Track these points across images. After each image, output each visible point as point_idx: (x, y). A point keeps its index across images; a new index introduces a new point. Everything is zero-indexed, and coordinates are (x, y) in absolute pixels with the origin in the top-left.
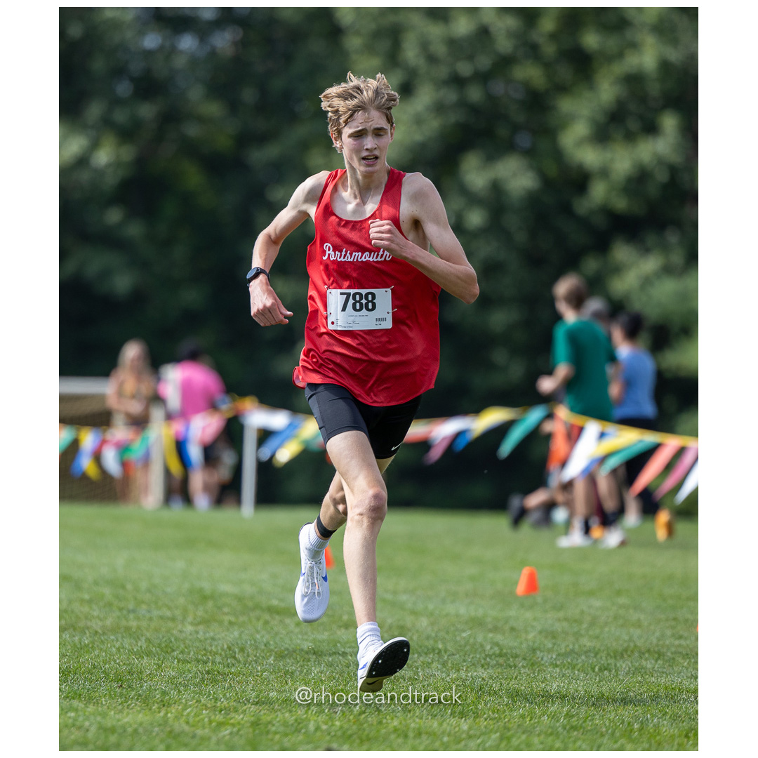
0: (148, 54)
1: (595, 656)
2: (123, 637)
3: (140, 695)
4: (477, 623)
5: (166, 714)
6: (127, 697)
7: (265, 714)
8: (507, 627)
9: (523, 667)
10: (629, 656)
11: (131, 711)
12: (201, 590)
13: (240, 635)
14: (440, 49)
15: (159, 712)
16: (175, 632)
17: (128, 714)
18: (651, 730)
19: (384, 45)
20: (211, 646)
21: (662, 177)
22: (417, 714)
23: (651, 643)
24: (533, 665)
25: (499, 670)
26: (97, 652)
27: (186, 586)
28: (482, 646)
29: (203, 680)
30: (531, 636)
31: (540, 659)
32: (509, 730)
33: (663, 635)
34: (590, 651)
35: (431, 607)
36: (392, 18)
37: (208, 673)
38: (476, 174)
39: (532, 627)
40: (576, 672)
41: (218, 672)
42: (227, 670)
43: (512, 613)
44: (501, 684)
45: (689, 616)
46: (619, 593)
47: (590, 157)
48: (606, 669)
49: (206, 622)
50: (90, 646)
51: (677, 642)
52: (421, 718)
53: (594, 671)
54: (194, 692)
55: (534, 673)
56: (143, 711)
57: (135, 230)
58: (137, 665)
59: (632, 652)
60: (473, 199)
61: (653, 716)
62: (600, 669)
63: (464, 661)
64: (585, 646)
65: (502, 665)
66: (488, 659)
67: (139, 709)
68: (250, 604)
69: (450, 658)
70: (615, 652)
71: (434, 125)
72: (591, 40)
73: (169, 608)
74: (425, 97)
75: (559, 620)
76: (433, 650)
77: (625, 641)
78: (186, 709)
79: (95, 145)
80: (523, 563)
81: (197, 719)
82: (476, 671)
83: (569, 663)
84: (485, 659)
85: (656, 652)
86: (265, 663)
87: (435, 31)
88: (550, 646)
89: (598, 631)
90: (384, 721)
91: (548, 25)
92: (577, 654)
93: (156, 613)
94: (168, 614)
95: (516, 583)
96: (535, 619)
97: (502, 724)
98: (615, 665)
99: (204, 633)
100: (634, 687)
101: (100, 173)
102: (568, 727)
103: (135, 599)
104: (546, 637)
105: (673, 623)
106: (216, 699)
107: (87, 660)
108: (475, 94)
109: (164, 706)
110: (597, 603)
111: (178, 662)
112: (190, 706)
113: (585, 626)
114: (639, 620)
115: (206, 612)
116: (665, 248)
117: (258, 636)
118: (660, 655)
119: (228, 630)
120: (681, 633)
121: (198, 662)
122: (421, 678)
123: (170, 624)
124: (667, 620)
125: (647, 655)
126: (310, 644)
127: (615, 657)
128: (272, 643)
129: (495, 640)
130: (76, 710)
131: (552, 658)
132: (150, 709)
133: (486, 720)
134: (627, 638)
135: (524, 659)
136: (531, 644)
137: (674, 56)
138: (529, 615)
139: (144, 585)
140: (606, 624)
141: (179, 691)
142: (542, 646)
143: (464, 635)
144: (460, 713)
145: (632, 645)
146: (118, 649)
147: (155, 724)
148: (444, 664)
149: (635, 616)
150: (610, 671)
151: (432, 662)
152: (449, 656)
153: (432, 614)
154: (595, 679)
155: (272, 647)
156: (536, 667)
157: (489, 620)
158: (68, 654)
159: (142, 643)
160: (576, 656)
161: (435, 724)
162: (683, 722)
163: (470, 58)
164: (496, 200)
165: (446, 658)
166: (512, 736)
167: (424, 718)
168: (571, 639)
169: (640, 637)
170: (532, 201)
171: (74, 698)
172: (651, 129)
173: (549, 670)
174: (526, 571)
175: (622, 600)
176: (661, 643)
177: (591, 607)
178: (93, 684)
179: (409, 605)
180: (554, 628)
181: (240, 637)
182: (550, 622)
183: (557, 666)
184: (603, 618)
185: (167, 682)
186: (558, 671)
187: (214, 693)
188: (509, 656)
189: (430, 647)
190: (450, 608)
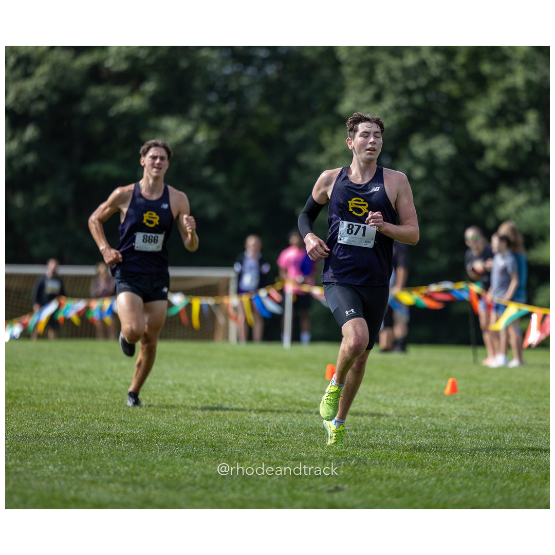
0: (227, 77)
3: (226, 455)
4: (422, 412)
6: (218, 456)
8: (439, 414)
9: (449, 437)
10: (511, 431)
12: (260, 393)
13: (284, 419)
14: (398, 74)
16: (245, 417)
18: (525, 475)
19: (366, 71)
20: (267, 426)
21: (528, 148)
22: (388, 466)
23: (524, 423)
24: (455, 436)
25: (435, 439)
26: (200, 430)
27: (252, 390)
28: (425, 425)
29: (262, 446)
30: (453, 419)
31: (459, 433)
32: (442, 475)
33: (531, 418)
34: (488, 428)
35: (395, 402)
36: (369, 56)
37: (265, 442)
38: (419, 146)
39: (454, 413)
41: (271, 441)
42: (276, 440)
43: (443, 405)
45: (545, 407)
46: (504, 393)
47: (485, 136)
48: (498, 439)
49: (264, 411)
50: (196, 426)
51: (539, 422)
52: (390, 468)
53: (491, 440)
54: (257, 453)
55: (456, 441)
57: (220, 179)
58: (224, 437)
59: (513, 428)
60: (417, 161)
61: (526, 466)
62: (494, 439)
63: (415, 434)
64: (485, 425)
65: (437, 437)
66: (429, 433)
68: (289, 401)
70: (503, 428)
72: (486, 68)
73: (242, 403)
74: (389, 102)
75: (470, 409)
76: (397, 428)
77: (509, 422)
78: (253, 464)
79: (195, 131)
80: (449, 376)
82: (422, 440)
83: (476, 435)
84: (427, 433)
85: (527, 428)
86: (298, 436)
87: (394, 63)
88: (465, 425)
89: (492, 416)
91: (461, 59)
92: (480, 429)
94: (242, 407)
95: (445, 387)
96: (456, 409)
97: (438, 472)
98: (503, 436)
99: (263, 418)
101: (199, 147)
102: (476, 474)
103: (222, 398)
104: (462, 420)
105: (536, 411)
106: (270, 458)
107: (195, 434)
108: (418, 100)
110: (493, 399)
111: (248, 435)
112: (255, 462)
113: (485, 413)
114: (517, 409)
115: (264, 406)
116: (530, 190)
117: (294, 420)
118: (529, 430)
119: (277, 416)
120: (541, 416)
121: (259, 435)
122: (390, 444)
123: (243, 413)
124: (533, 409)
125: (521, 430)
127: (503, 431)
128: (302, 424)
129: (433, 422)
130: (189, 465)
131: (466, 432)
133: (428, 469)
134: (510, 420)
135: (450, 433)
136: (453, 423)
137: (534, 77)
138: (452, 406)
139: (227, 390)
140: (498, 411)
141: (249, 453)
142: (460, 425)
143: (415, 419)
144: (413, 465)
145: (513, 424)
146: (213, 428)
148: (403, 436)
149: (514, 407)
150: (500, 440)
151: (396, 435)
152: (406, 431)
153: (395, 406)
154: (492, 445)
155: (303, 426)
156: (457, 437)
157: (429, 409)
159: (227, 425)
160: (480, 431)
161: (399, 472)
162: (543, 470)
163: (415, 78)
164: (431, 162)
165: (404, 432)
166: (444, 479)
167: (392, 468)
168: (477, 420)
169: (517, 419)
170: (452, 163)
171: (187, 457)
172: (521, 120)
173: (465, 439)
174: (450, 381)
175: (507, 397)
176: (530, 422)
177: (488, 401)
178: (198, 449)
179: (382, 401)
180: (467, 414)
181: (284, 421)
182: (465, 410)
183: (469, 437)
184: (496, 408)
185: (241, 447)
186: (470, 440)
187: (269, 454)
188: (441, 431)
189: (395, 426)
190: (406, 403)
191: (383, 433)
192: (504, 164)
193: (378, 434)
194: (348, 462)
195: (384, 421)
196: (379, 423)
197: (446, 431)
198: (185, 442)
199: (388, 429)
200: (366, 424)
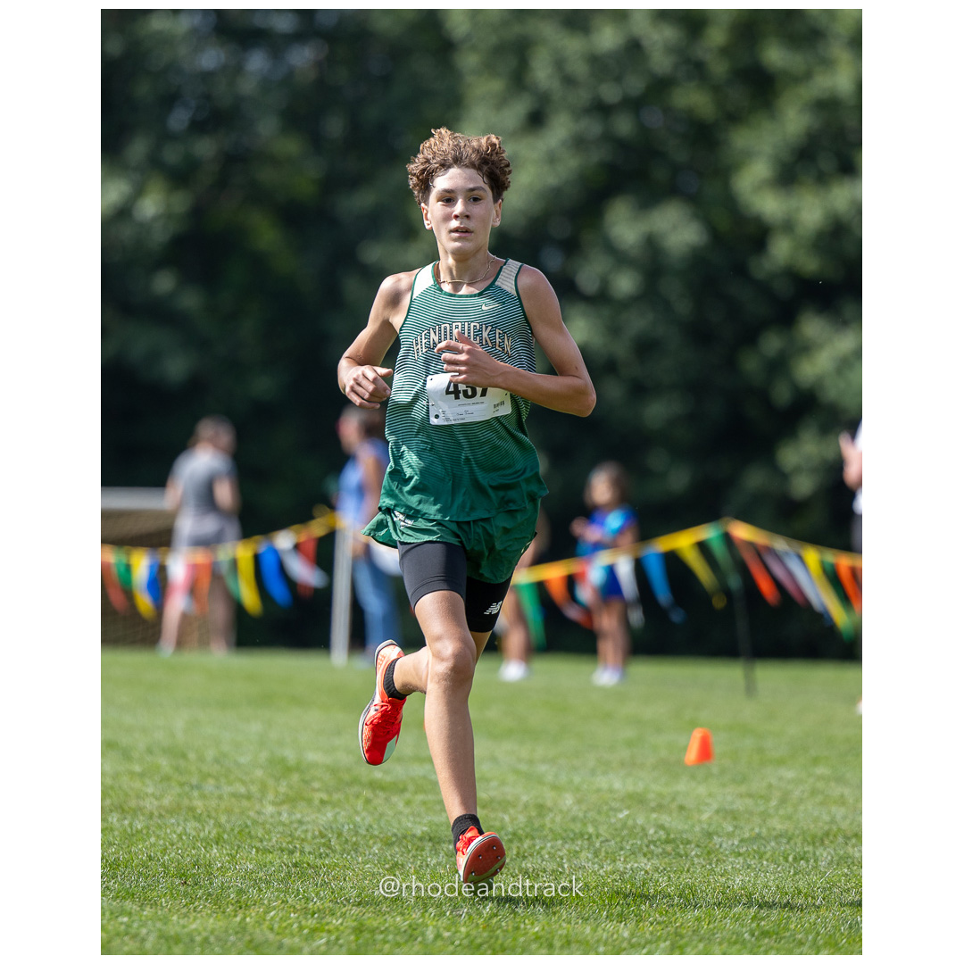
1: (788, 843)
2: (186, 820)
3: (210, 895)
4: (637, 800)
5: (245, 918)
6: (194, 897)
7: (369, 918)
8: (674, 806)
9: (697, 856)
10: (832, 842)
11: (199, 915)
12: (283, 760)
13: (335, 816)
14: (579, 68)
15: (235, 916)
16: (252, 814)
17: (195, 919)
19: (509, 62)
20: (298, 831)
22: (563, 917)
24: (709, 853)
25: (666, 860)
26: (153, 840)
27: (264, 755)
28: (643, 829)
29: (289, 874)
31: (718, 846)
32: (682, 937)
34: (781, 836)
35: (577, 779)
36: (517, 29)
37: (295, 865)
38: (625, 226)
39: (707, 804)
40: (765, 863)
41: (309, 864)
42: (319, 862)
43: (681, 787)
44: (670, 878)
46: (816, 761)
47: (769, 205)
48: (802, 859)
49: (291, 800)
50: (145, 832)
52: (569, 923)
53: (787, 861)
54: (277, 890)
55: (710, 864)
56: (215, 915)
57: (191, 301)
58: (205, 856)
59: (835, 836)
60: (622, 259)
62: (795, 859)
63: (622, 849)
64: (774, 829)
65: (669, 854)
66: (652, 847)
67: (209, 912)
69: (603, 845)
70: (814, 837)
71: (571, 164)
72: (775, 55)
73: (244, 783)
74: (560, 129)
75: (741, 796)
76: (582, 835)
77: (826, 823)
78: (270, 912)
79: (139, 192)
80: (693, 724)
81: (284, 924)
82: (636, 862)
83: (754, 851)
84: (648, 846)
86: (367, 853)
87: (573, 46)
88: (730, 829)
89: (790, 810)
90: (522, 926)
91: (717, 37)
92: (763, 838)
93: (227, 789)
94: (242, 790)
95: (685, 749)
96: (710, 795)
97: (673, 930)
98: (814, 854)
99: (290, 814)
100: (840, 881)
101: (145, 227)
102: (757, 933)
103: (200, 771)
104: (725, 818)
106: (307, 900)
107: (141, 850)
108: (624, 126)
109: (241, 908)
110: (789, 774)
111: (257, 852)
112: (274, 908)
115: (291, 788)
117: (358, 819)
119: (319, 811)
121: (282, 851)
122: (567, 872)
123: (245, 803)
126: (425, 829)
127: (814, 843)
128: (375, 826)
129: (660, 822)
130: (130, 914)
131: (733, 844)
132: (224, 913)
133: (652, 924)
134: (828, 819)
135: (698, 846)
136: (705, 826)
138: (702, 790)
139: (210, 754)
140: (801, 800)
141: (260, 890)
142: (719, 830)
143: (621, 816)
144: (618, 916)
145: (835, 828)
146: (180, 836)
147: (231, 931)
148: (596, 854)
149: (837, 791)
150: (808, 861)
151: (581, 851)
152: (602, 842)
153: (578, 789)
154: (789, 872)
155: (376, 833)
156: (713, 856)
157: (651, 796)
158: (116, 842)
159: (210, 830)
160: (764, 842)
161: (588, 930)
163: (618, 79)
164: (652, 262)
165: (598, 845)
167: (573, 923)
168: (757, 820)
169: (845, 818)
170: (697, 261)
171: (124, 898)
172: (849, 169)
173: (730, 859)
174: (697, 735)
175: (821, 770)
177: (781, 779)
178: (149, 881)
179: (549, 778)
180: (735, 807)
181: (335, 820)
182: (729, 798)
183: (740, 854)
184: (797, 793)
185: (244, 878)
186: (742, 861)
187: (304, 892)
188: (679, 842)
189: (577, 831)
190: (602, 782)
191: (552, 847)
192: (810, 265)
193: (541, 848)
194: (478, 909)
195: (553, 821)
196: (543, 827)
197: (689, 842)
198: (119, 865)
199: (563, 839)
200: (516, 827)
